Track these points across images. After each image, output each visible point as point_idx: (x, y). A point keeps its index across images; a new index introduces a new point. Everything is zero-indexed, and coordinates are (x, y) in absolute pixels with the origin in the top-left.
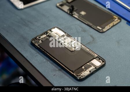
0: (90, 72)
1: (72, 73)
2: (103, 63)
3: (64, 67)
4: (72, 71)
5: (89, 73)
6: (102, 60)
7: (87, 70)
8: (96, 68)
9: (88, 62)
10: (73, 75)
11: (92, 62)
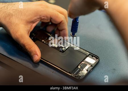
0: (87, 70)
1: (70, 75)
2: (97, 60)
3: (60, 69)
4: (69, 73)
5: (87, 72)
6: (95, 57)
7: (84, 69)
8: (91, 66)
9: (83, 61)
10: (71, 76)
11: (86, 60)
